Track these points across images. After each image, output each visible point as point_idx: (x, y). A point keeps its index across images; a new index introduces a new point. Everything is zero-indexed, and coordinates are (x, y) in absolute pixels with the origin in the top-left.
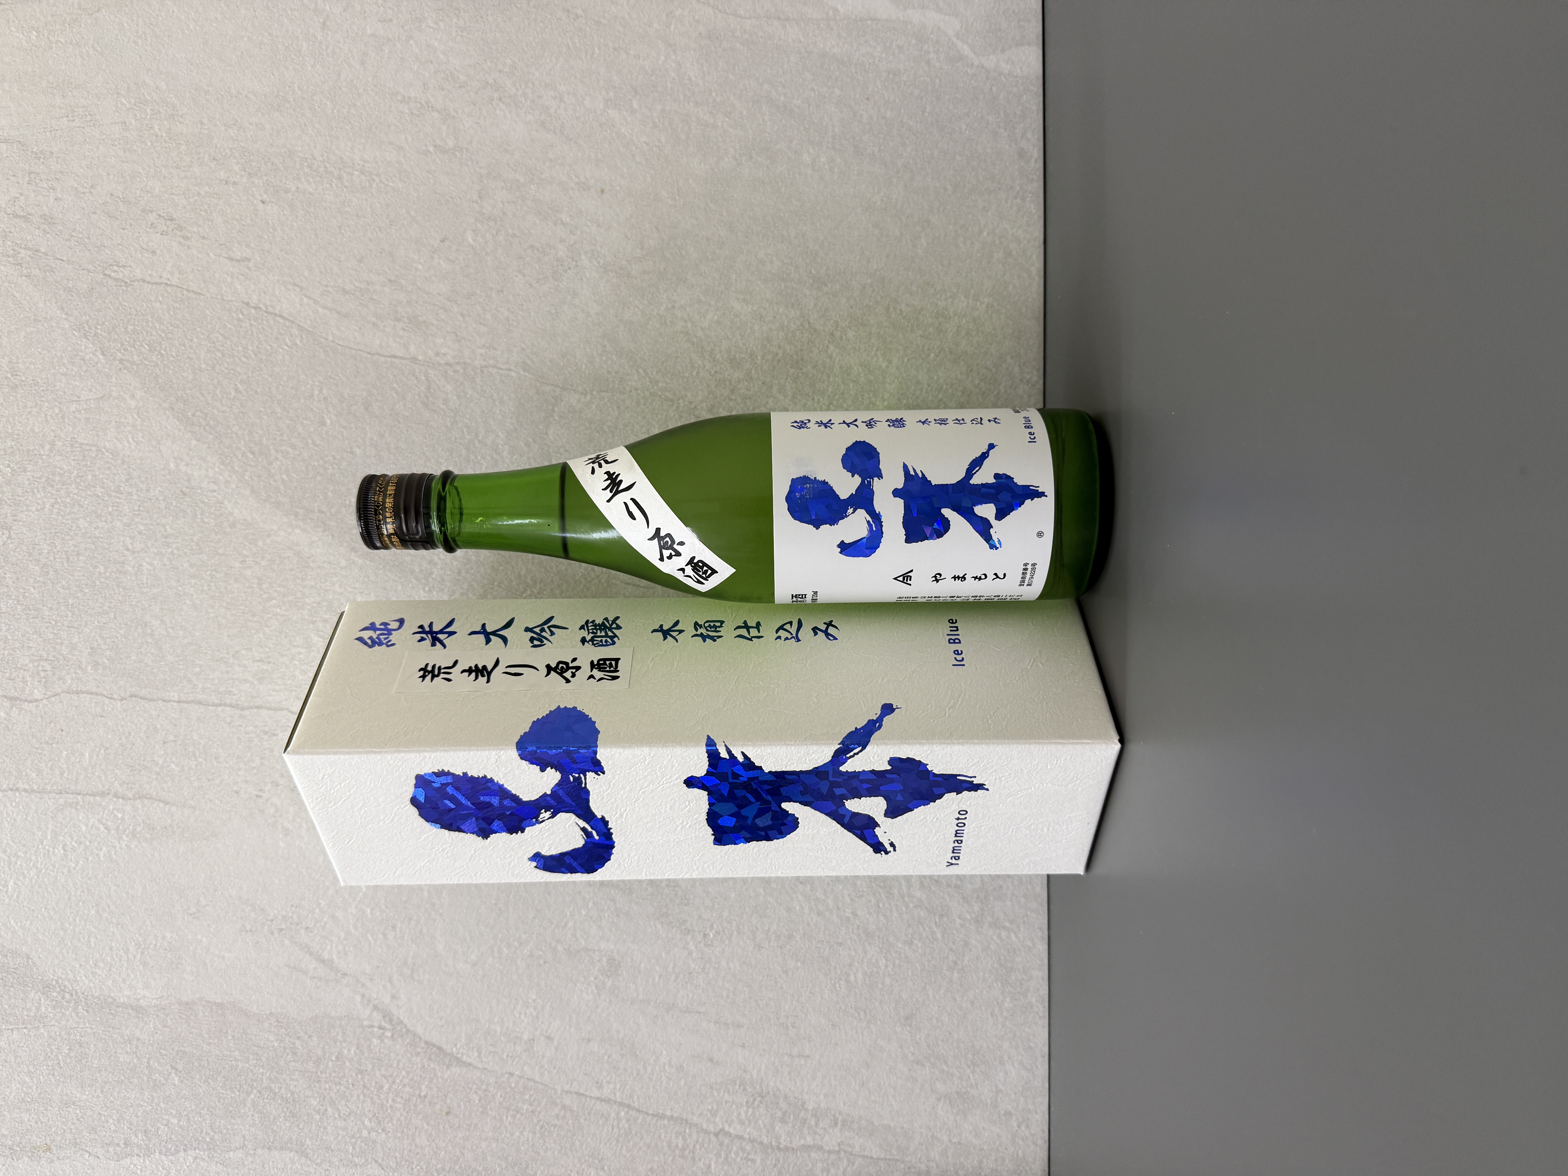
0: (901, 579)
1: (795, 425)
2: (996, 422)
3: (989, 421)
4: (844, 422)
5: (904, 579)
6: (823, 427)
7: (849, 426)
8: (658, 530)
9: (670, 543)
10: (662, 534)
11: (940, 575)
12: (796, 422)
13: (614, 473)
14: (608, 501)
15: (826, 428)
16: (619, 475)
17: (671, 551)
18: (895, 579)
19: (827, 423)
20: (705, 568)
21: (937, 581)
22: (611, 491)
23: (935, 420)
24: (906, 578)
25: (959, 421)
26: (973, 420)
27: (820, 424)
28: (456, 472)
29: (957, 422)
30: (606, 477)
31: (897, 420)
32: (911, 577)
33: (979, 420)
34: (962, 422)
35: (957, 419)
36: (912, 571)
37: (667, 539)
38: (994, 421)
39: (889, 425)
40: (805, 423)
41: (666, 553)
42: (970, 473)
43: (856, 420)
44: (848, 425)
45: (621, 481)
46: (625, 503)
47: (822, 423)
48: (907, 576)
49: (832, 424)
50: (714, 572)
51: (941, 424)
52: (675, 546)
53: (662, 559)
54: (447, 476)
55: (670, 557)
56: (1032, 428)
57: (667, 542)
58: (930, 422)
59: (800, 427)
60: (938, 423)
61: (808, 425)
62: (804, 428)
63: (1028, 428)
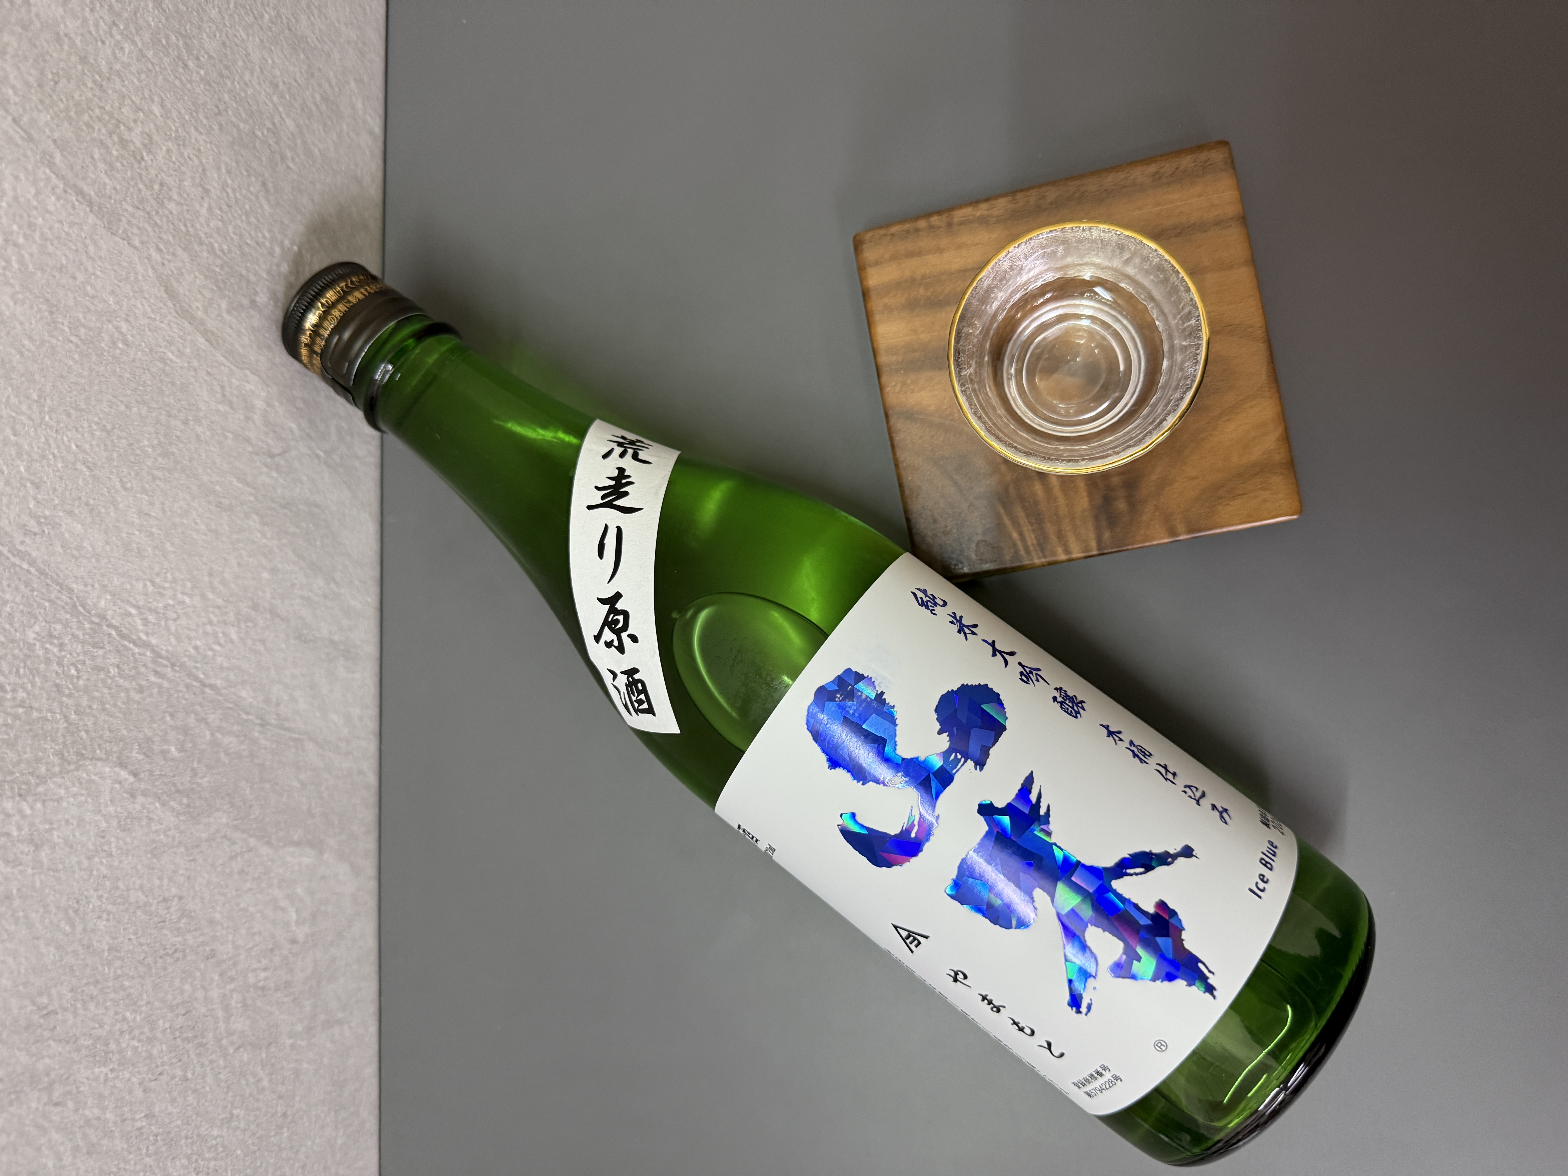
0: (904, 934)
1: (920, 595)
2: (1222, 817)
3: (1214, 807)
4: (993, 644)
5: (908, 937)
6: (956, 627)
7: (994, 655)
8: (618, 596)
9: (620, 625)
10: (620, 606)
11: (965, 977)
12: (924, 592)
13: (629, 477)
14: (590, 508)
15: (959, 632)
16: (632, 483)
17: (614, 637)
18: (896, 927)
19: (967, 627)
20: (642, 697)
21: (956, 980)
22: (603, 497)
23: (1131, 743)
24: (912, 938)
25: (1167, 770)
26: (1189, 787)
27: (956, 620)
29: (1163, 771)
30: (615, 473)
31: (1072, 699)
32: (919, 943)
33: (1198, 794)
34: (1170, 776)
35: (1165, 767)
36: (927, 937)
37: (621, 618)
38: (1221, 813)
39: (1055, 699)
40: (935, 604)
41: (608, 635)
43: (1012, 654)
44: (995, 652)
45: (626, 494)
46: (606, 527)
47: (960, 621)
48: (915, 939)
49: (973, 633)
50: (650, 711)
51: (1135, 755)
52: (624, 635)
53: (597, 638)
55: (609, 645)
56: (1271, 869)
57: (618, 621)
58: (1121, 740)
59: (923, 604)
60: (1133, 751)
61: (938, 609)
62: (927, 608)
63: (1265, 865)
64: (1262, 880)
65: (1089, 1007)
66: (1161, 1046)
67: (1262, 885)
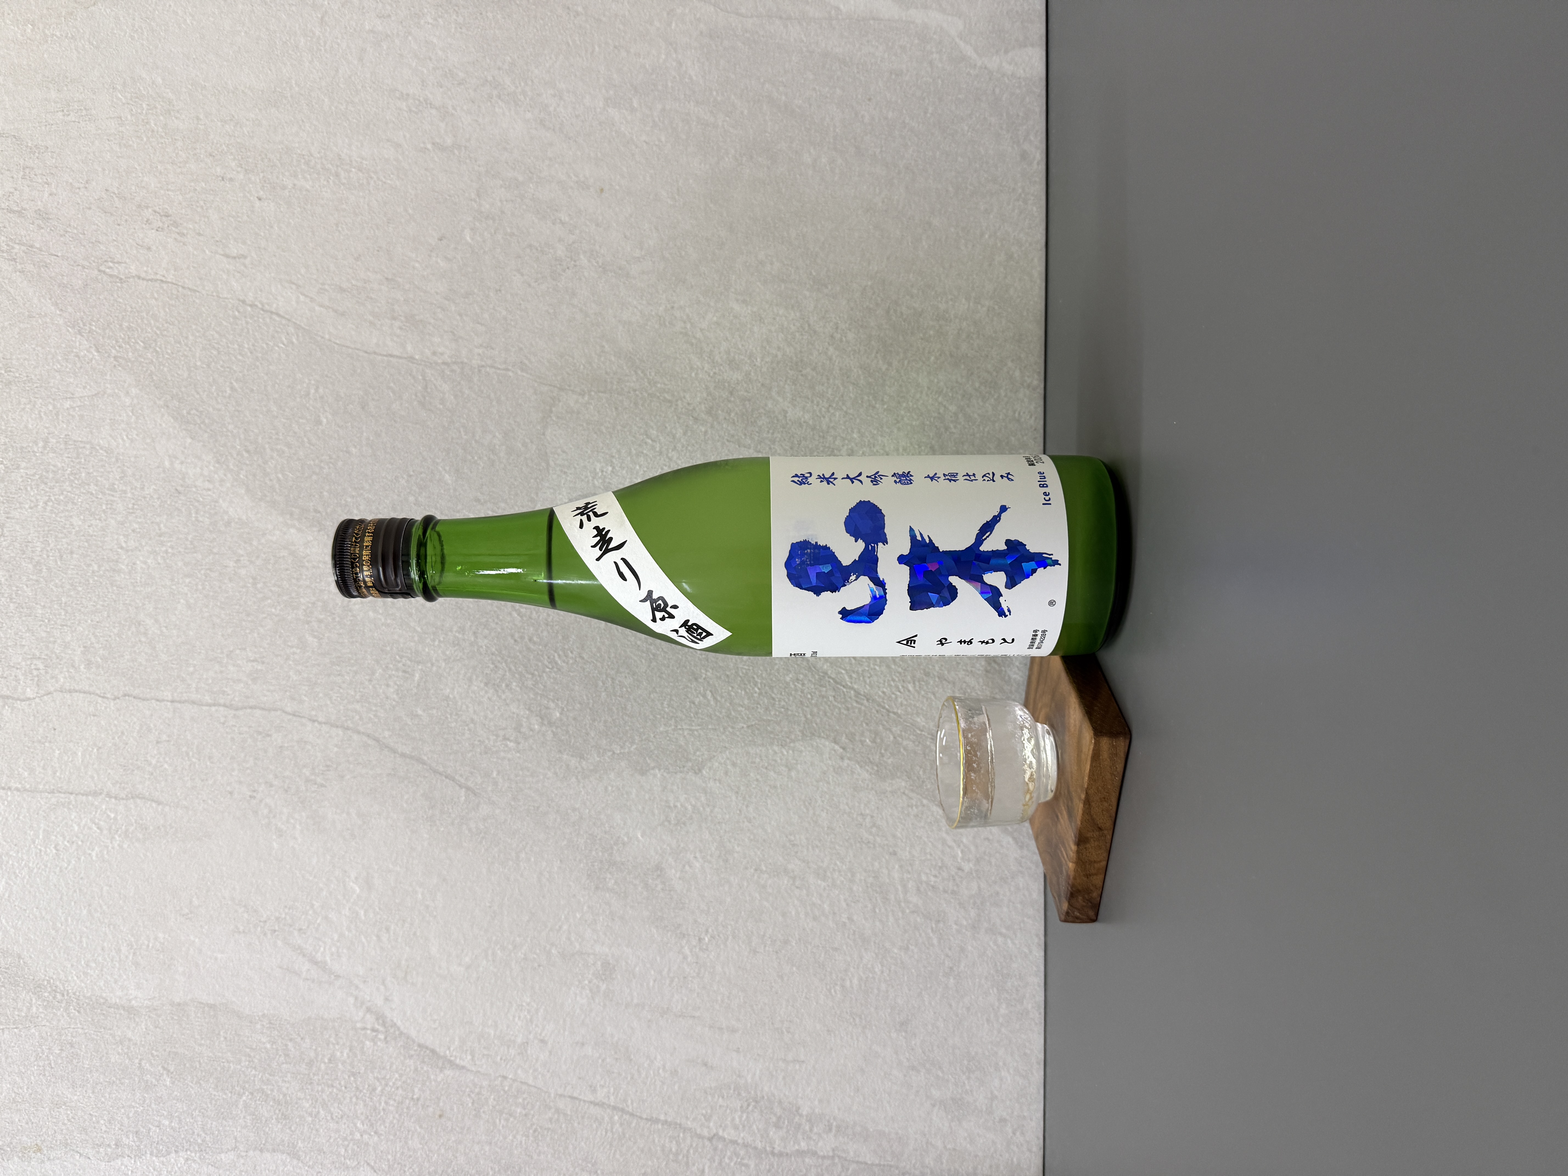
0: (905, 642)
1: (796, 479)
2: (1009, 479)
3: (1002, 476)
4: (848, 477)
5: (907, 643)
6: (825, 483)
7: (853, 482)
8: (650, 593)
9: (662, 605)
10: (655, 596)
11: (946, 639)
12: (796, 476)
13: (604, 529)
14: (598, 559)
15: (828, 484)
16: (609, 531)
17: (664, 613)
18: (899, 642)
19: (830, 477)
20: (700, 631)
21: (942, 644)
22: (601, 549)
23: (944, 475)
24: (910, 641)
25: (969, 476)
26: (985, 475)
27: (822, 478)
28: (439, 516)
29: (967, 478)
30: (595, 532)
31: (903, 475)
32: (915, 641)
33: (991, 476)
34: (973, 478)
35: (968, 475)
36: (916, 636)
37: (660, 602)
38: (1007, 477)
39: (895, 482)
40: (807, 478)
41: (659, 615)
42: (979, 540)
43: (860, 474)
44: (852, 480)
45: (611, 539)
46: (615, 563)
47: (824, 478)
48: (911, 641)
49: (835, 479)
50: (709, 634)
51: (950, 480)
52: (668, 609)
53: (654, 620)
54: (428, 521)
55: (663, 619)
56: (1047, 486)
57: (660, 604)
58: (939, 478)
59: (801, 483)
60: (948, 479)
61: (810, 480)
62: (805, 484)
63: (1043, 487)
64: (1046, 495)
65: (1009, 611)
66: (1052, 603)
67: (1047, 498)
